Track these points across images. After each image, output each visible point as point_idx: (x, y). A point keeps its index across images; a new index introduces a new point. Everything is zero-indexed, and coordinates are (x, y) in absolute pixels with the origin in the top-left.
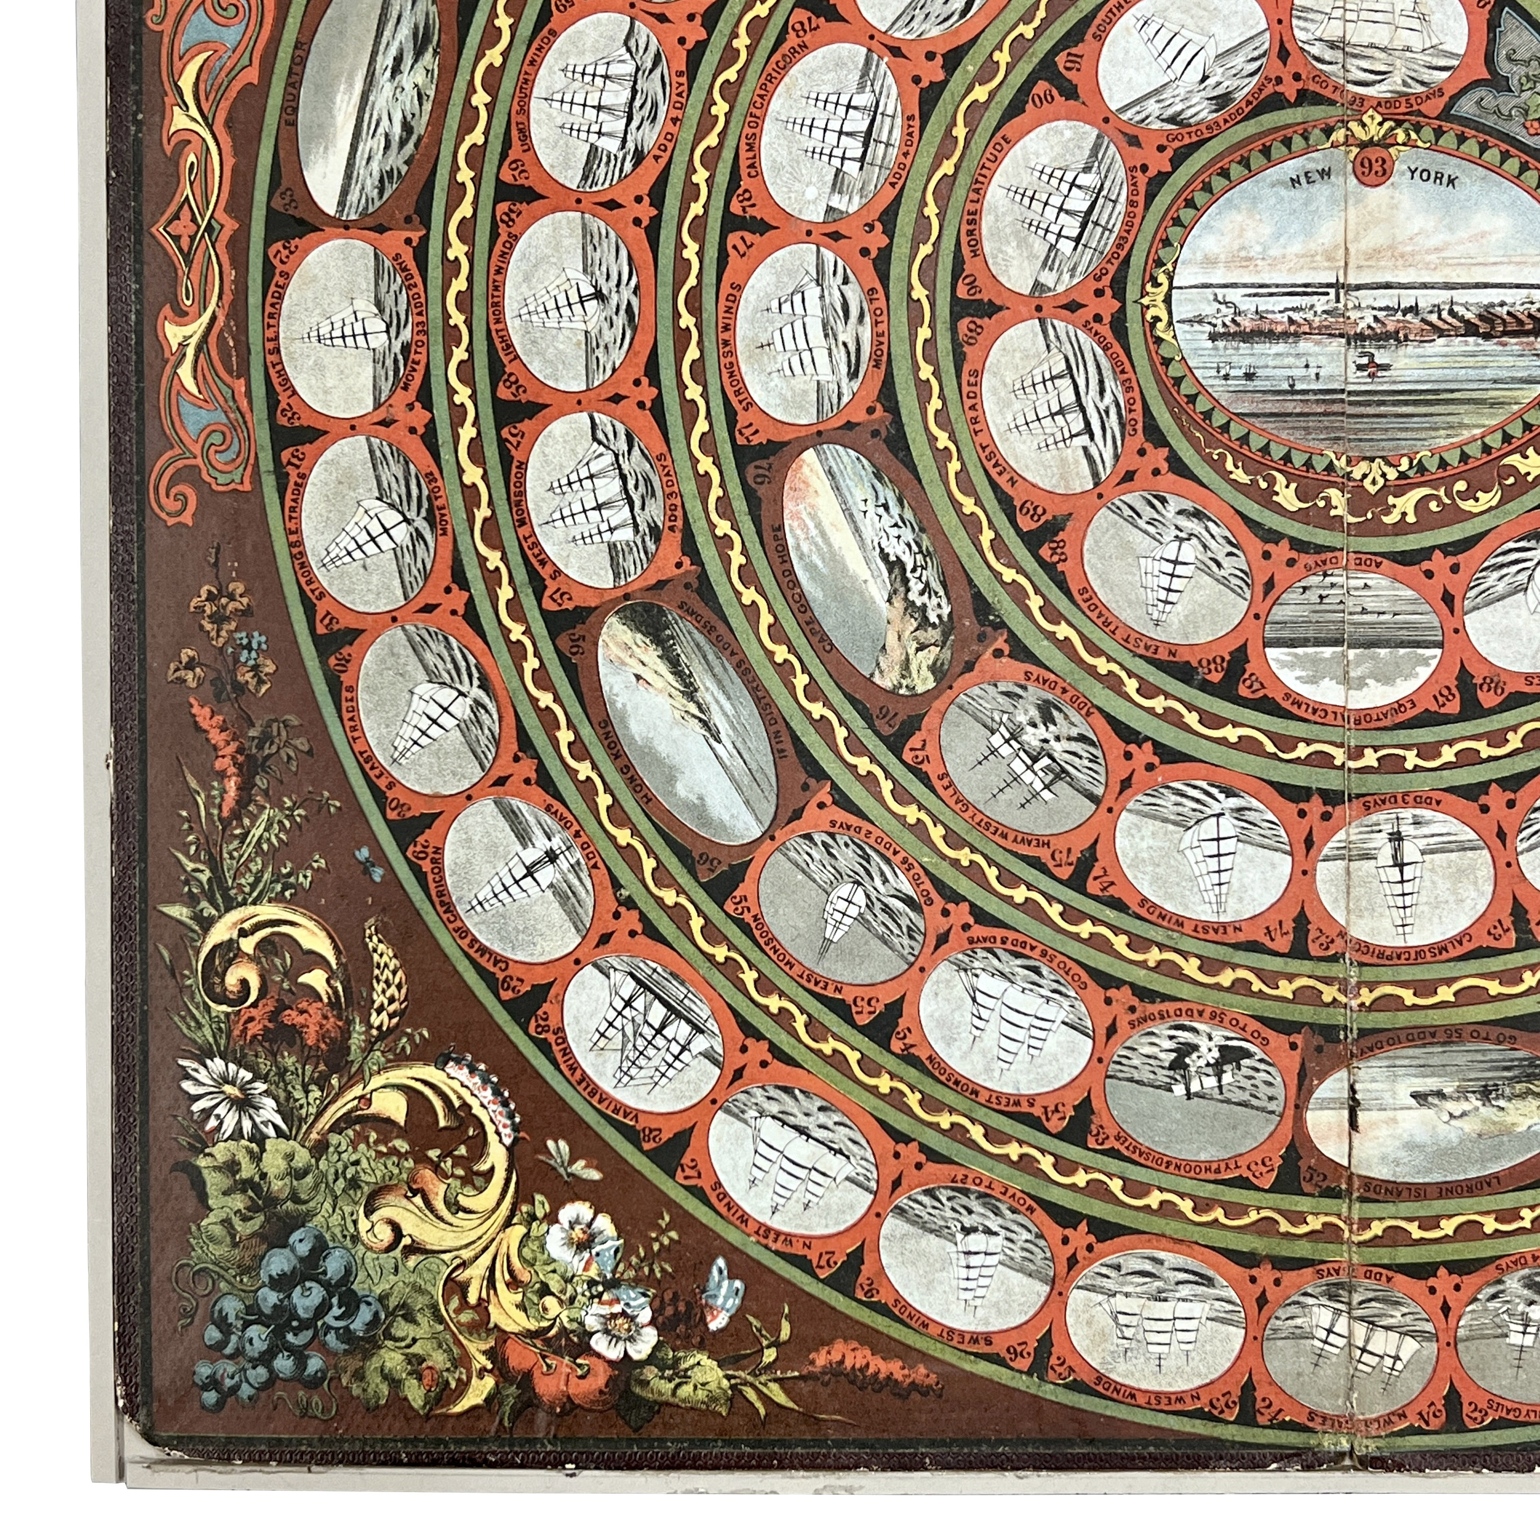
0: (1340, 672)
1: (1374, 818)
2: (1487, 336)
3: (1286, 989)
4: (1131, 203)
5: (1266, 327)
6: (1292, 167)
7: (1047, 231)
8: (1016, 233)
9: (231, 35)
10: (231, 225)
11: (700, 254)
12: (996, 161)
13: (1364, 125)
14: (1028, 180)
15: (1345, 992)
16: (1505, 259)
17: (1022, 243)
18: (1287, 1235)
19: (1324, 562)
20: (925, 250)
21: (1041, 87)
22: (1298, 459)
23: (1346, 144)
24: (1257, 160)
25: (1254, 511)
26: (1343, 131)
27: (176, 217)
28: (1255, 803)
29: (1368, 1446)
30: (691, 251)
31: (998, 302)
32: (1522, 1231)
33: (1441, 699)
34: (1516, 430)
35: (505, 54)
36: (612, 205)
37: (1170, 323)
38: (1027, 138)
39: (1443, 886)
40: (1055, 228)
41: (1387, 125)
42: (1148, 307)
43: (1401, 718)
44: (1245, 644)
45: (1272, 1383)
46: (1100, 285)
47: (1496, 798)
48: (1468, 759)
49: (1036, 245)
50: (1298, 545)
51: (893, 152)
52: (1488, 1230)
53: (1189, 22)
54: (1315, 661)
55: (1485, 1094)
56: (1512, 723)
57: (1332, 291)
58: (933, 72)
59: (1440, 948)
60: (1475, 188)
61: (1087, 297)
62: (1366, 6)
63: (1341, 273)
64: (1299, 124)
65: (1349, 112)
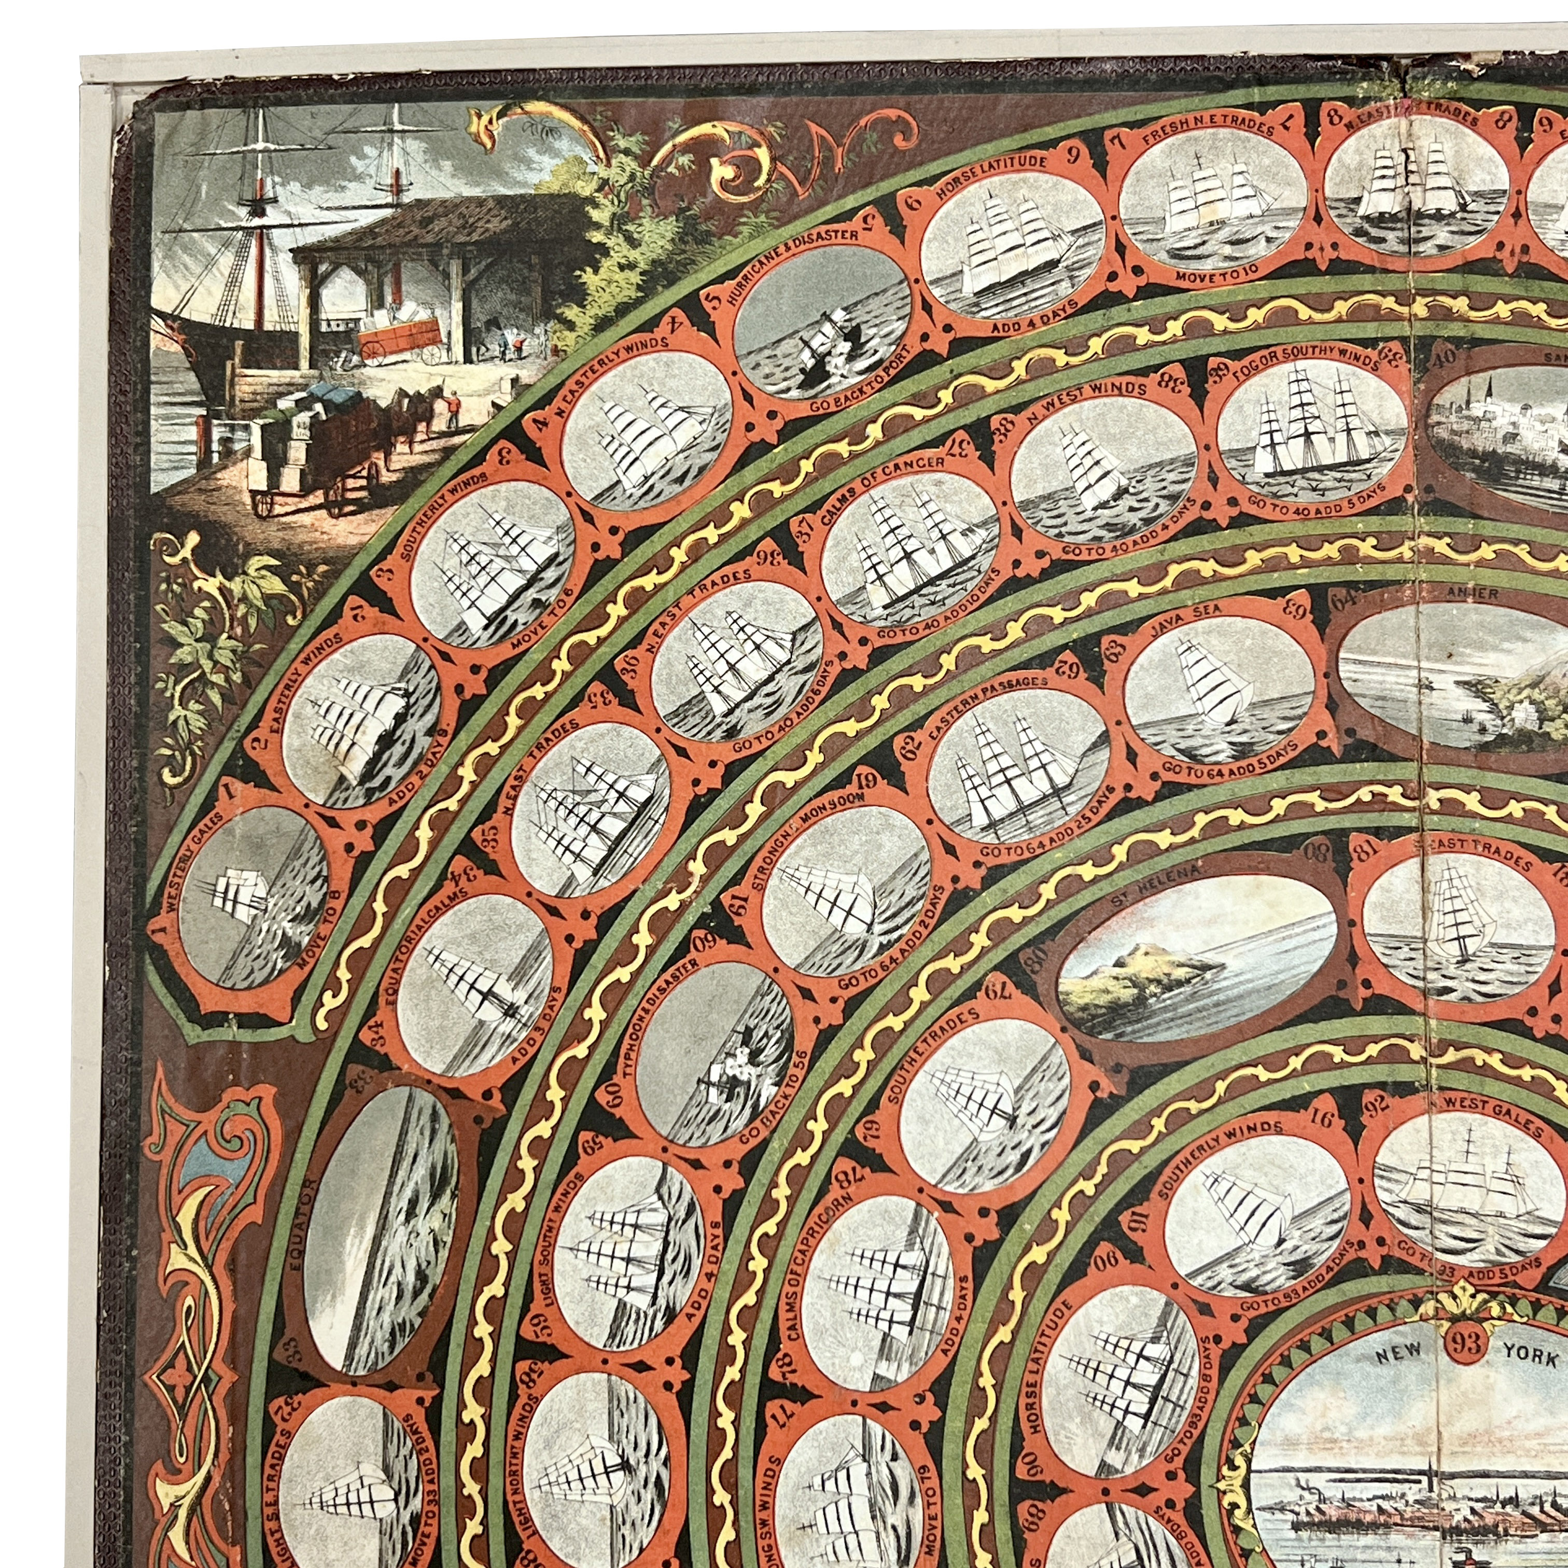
4: (1204, 1377)
5: (1353, 1516)
6: (1378, 1341)
7: (1113, 1406)
8: (1080, 1409)
9: (234, 1170)
10: (229, 1377)
11: (736, 1423)
12: (1057, 1328)
13: (1455, 1297)
14: (1091, 1350)
17: (1087, 1419)
20: (981, 1424)
21: (1104, 1248)
23: (1436, 1317)
24: (1339, 1333)
26: (1432, 1303)
27: (171, 1365)
30: (726, 1420)
31: (1061, 1485)
35: (529, 1198)
36: (641, 1367)
37: (1249, 1510)
38: (1090, 1303)
40: (1122, 1404)
41: (1481, 1297)
42: (1224, 1493)
46: (1172, 1467)
49: (1102, 1422)
51: (945, 1316)
53: (1262, 1181)
58: (987, 1230)
61: (1158, 1480)
62: (1454, 1167)
63: (1434, 1460)
64: (1384, 1293)
65: (1439, 1283)
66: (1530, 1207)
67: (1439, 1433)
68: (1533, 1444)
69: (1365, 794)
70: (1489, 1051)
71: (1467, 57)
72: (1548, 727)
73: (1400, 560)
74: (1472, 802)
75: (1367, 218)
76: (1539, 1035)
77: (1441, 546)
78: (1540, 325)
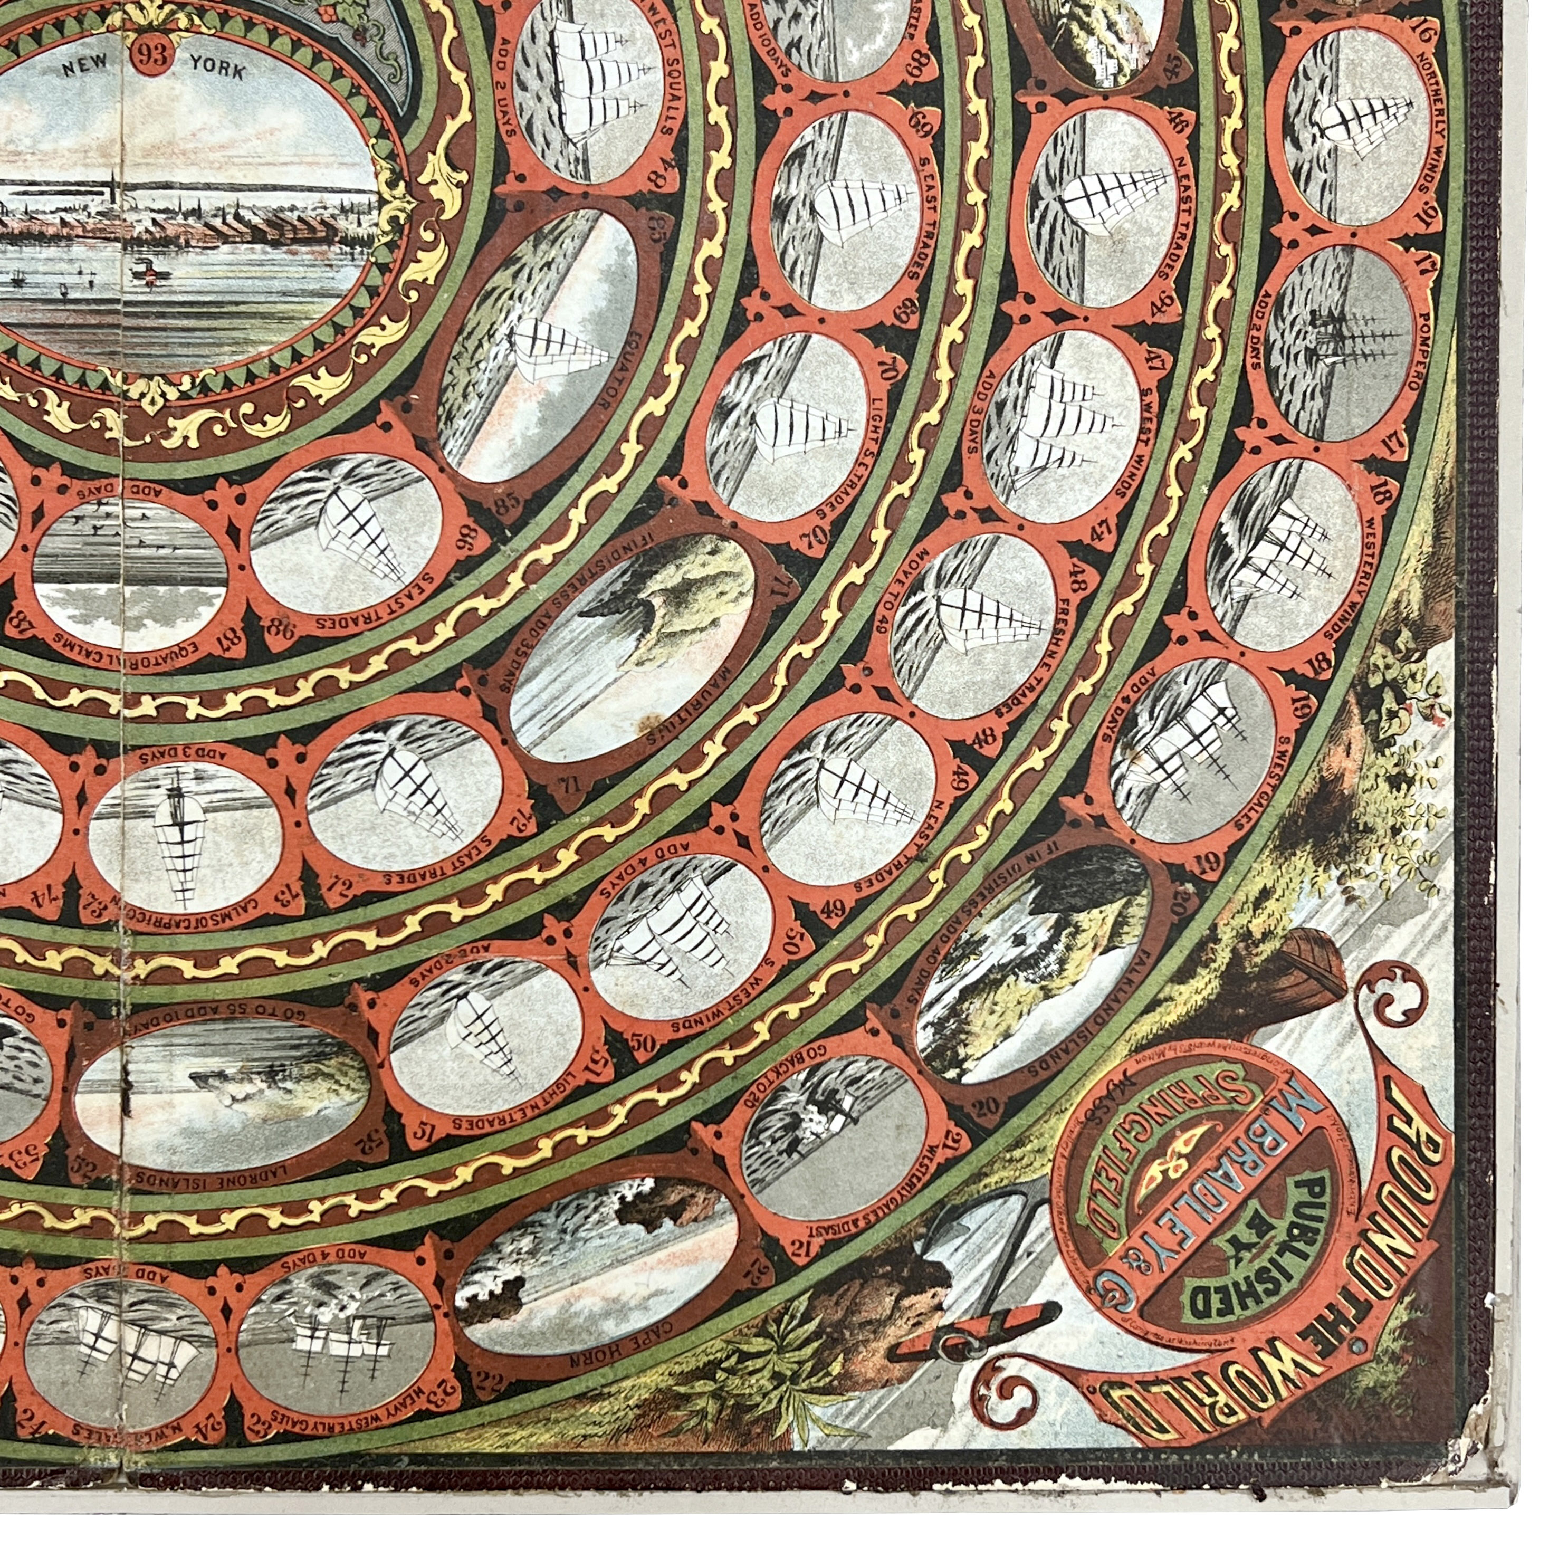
0: (116, 611)
1: (152, 772)
2: (275, 244)
3: (54, 960)
5: (35, 228)
6: (64, 53)
13: (142, 8)
15: (117, 963)
16: (296, 159)
18: (53, 1231)
19: (99, 490)
22: (71, 375)
23: (123, 28)
24: (27, 45)
25: (23, 432)
26: (119, 14)
28: (22, 755)
29: (139, 1463)
32: (310, 1225)
33: (225, 642)
34: (306, 348)
39: (227, 846)
41: (167, 8)
43: (181, 662)
44: (12, 579)
45: (34, 1393)
47: (285, 751)
48: (254, 708)
50: (69, 469)
52: (273, 1224)
54: (86, 598)
55: (272, 1074)
56: (304, 669)
57: (107, 190)
59: (224, 915)
60: (263, 81)
63: (117, 171)
64: (72, 6)
67: (123, 144)
68: (217, 156)
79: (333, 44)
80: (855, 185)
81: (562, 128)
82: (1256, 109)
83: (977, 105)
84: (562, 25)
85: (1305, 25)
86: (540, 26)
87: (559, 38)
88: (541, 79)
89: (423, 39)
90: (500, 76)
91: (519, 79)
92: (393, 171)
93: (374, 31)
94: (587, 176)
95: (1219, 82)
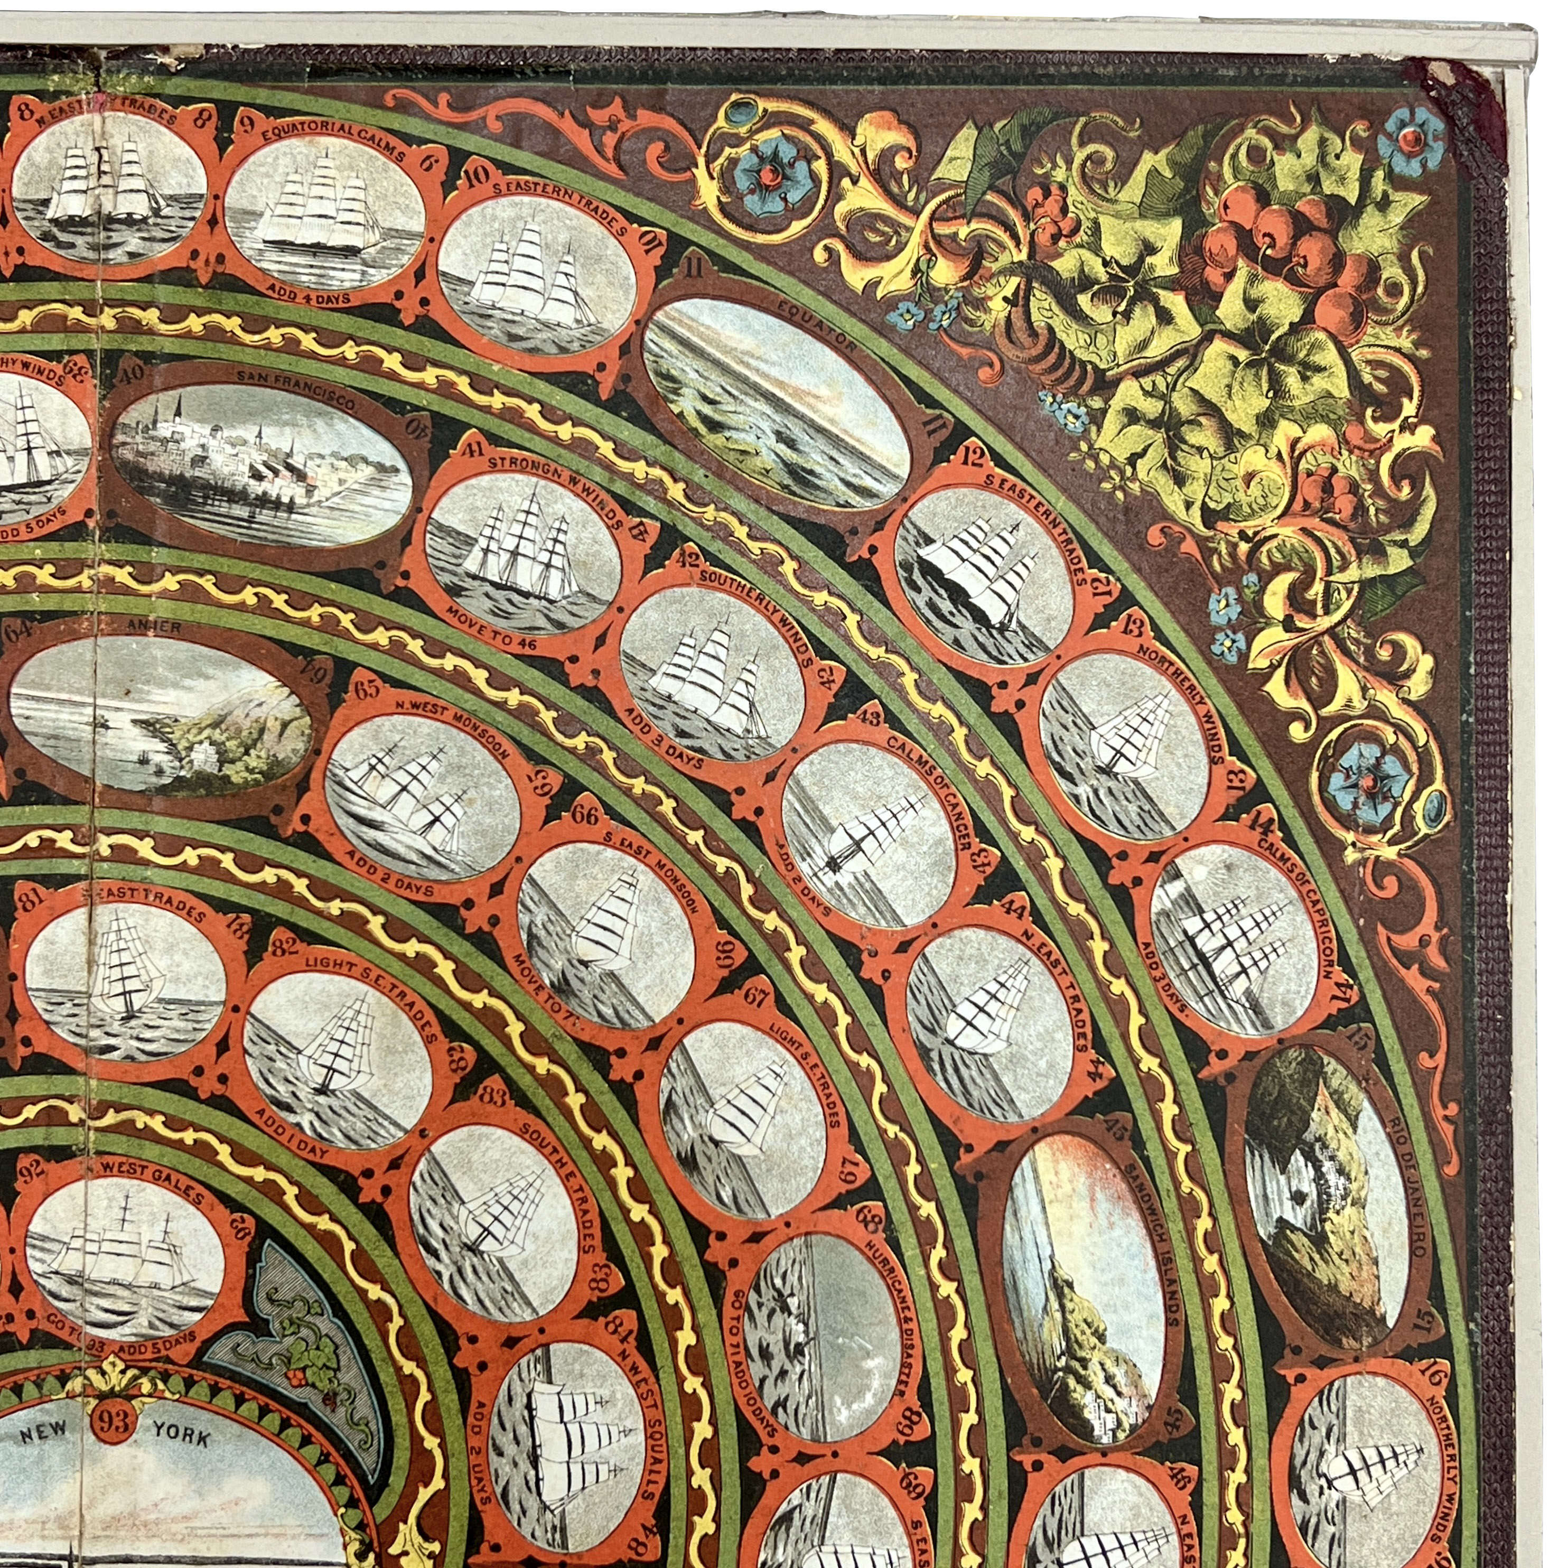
6: (23, 1419)
13: (104, 1373)
16: (263, 1531)
23: (84, 1394)
26: (80, 1379)
41: (130, 1373)
60: (229, 1448)
62: (108, 1236)
63: (75, 1544)
64: (31, 1369)
65: (87, 1358)
66: (186, 1278)
67: (82, 1516)
68: (180, 1527)
69: (32, 840)
70: (151, 1113)
71: (165, 49)
72: (228, 770)
73: (78, 590)
74: (145, 848)
75: (55, 222)
76: (203, 1096)
77: (122, 576)
78: (233, 340)
79: (302, 1409)
80: (844, 1549)
81: (539, 1494)
82: (1260, 1461)
83: (971, 1465)
84: (540, 1387)
85: (1311, 1373)
86: (517, 1388)
87: (537, 1401)
88: (518, 1443)
89: (396, 1404)
90: (475, 1442)
91: (494, 1444)
92: (362, 1542)
93: (344, 1396)
94: (564, 1545)
95: (1222, 1435)
